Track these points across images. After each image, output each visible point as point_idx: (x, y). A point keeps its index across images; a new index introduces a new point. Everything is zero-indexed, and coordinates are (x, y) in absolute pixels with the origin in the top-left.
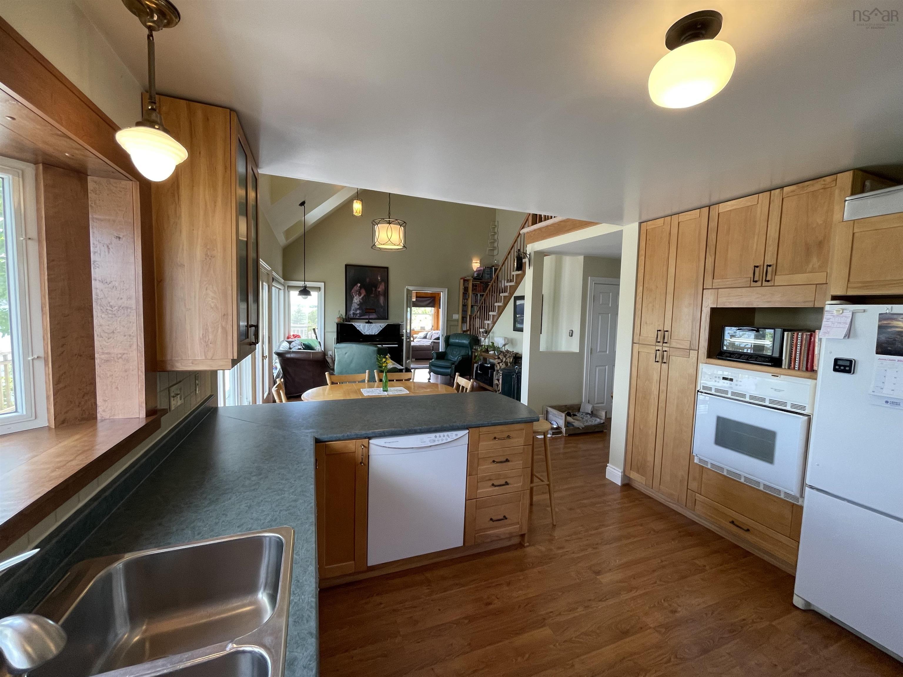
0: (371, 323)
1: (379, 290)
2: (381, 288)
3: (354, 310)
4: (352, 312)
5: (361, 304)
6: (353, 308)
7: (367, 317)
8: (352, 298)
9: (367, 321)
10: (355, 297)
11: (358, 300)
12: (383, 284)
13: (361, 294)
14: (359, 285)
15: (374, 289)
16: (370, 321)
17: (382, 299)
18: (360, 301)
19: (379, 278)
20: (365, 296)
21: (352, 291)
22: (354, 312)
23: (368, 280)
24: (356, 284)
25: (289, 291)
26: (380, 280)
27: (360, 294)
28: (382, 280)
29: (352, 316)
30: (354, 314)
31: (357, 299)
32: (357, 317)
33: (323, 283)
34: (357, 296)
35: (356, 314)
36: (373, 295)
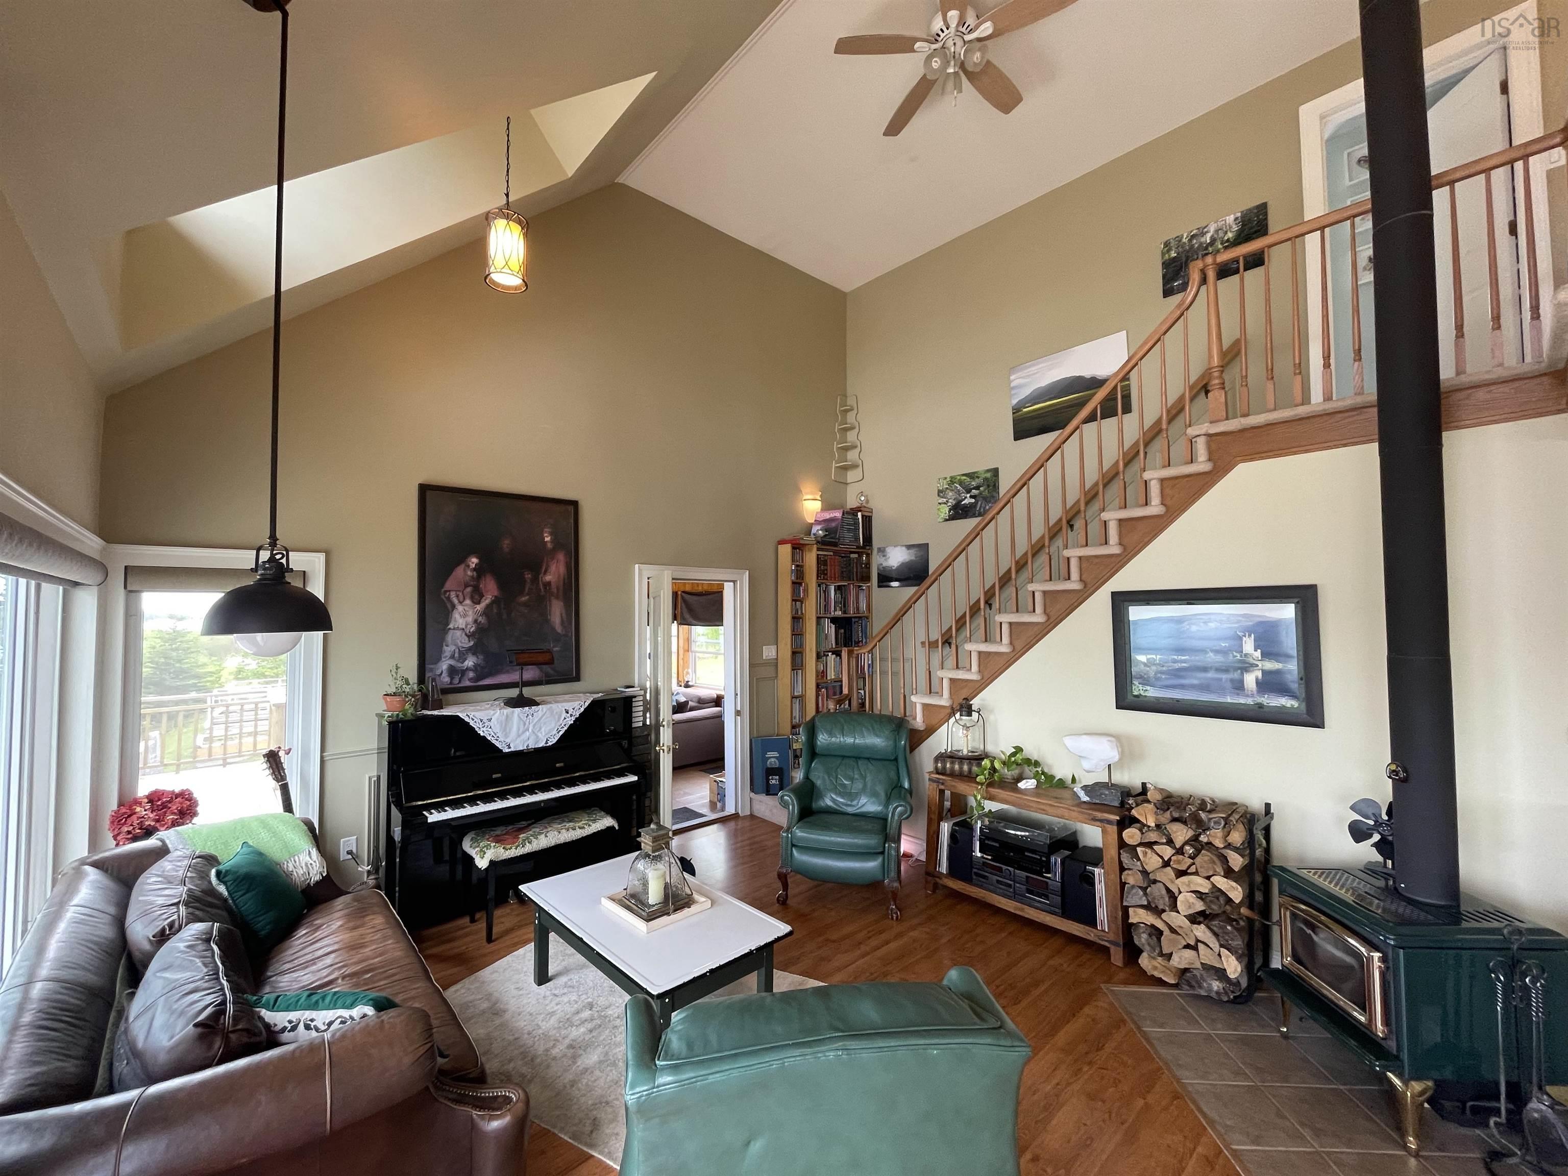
0: (531, 703)
1: (548, 578)
2: (554, 573)
3: (452, 657)
4: (444, 666)
5: (480, 635)
6: (448, 650)
7: (514, 677)
8: (446, 611)
9: (514, 693)
10: (460, 608)
11: (470, 619)
12: (561, 557)
13: (482, 596)
14: (474, 561)
15: (528, 576)
16: (527, 692)
17: (557, 612)
18: (476, 621)
19: (547, 539)
20: (496, 601)
21: (448, 585)
22: (452, 662)
23: (506, 544)
24: (462, 560)
25: (131, 593)
26: (549, 546)
27: (477, 596)
28: (558, 545)
29: (446, 679)
30: (452, 671)
31: (465, 616)
32: (467, 683)
33: (322, 557)
34: (468, 602)
35: (463, 672)
36: (524, 599)
